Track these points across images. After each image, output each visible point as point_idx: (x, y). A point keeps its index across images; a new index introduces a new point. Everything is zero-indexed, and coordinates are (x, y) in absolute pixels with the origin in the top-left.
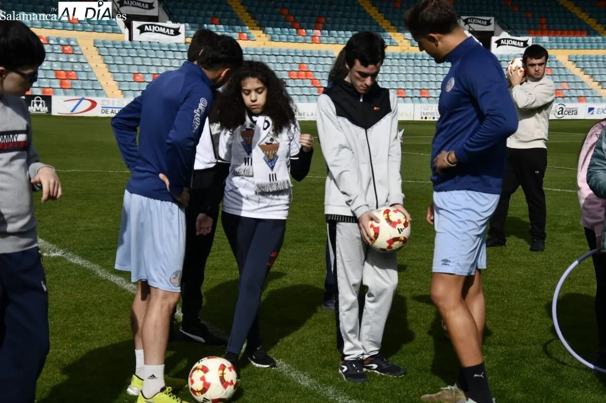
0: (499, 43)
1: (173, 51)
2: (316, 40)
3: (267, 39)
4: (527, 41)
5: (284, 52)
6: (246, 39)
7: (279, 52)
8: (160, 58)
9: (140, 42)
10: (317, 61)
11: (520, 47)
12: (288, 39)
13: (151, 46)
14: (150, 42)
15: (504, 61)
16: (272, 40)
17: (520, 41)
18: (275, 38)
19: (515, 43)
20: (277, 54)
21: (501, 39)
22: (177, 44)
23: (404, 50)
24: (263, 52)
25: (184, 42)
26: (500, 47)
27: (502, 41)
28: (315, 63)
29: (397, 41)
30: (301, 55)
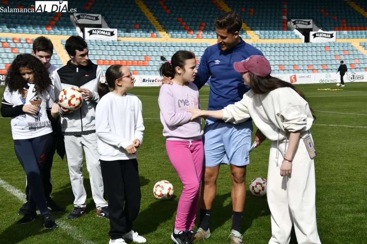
0: (315, 36)
1: (110, 46)
2: (199, 36)
3: (169, 37)
4: (333, 34)
5: (179, 44)
6: (156, 37)
7: (176, 44)
8: (102, 50)
9: (90, 40)
10: (200, 49)
11: (328, 38)
12: (182, 36)
13: (96, 43)
14: (95, 40)
15: (318, 47)
16: (172, 37)
17: (328, 34)
18: (174, 36)
19: (325, 35)
20: (175, 46)
21: (316, 33)
22: (112, 41)
23: (255, 42)
24: (166, 45)
25: (117, 40)
26: (316, 38)
27: (317, 34)
28: (199, 50)
29: (251, 36)
30: (190, 46)
